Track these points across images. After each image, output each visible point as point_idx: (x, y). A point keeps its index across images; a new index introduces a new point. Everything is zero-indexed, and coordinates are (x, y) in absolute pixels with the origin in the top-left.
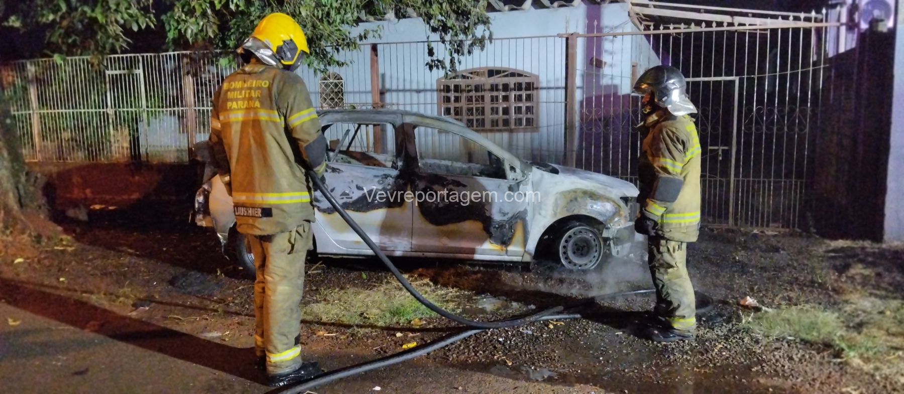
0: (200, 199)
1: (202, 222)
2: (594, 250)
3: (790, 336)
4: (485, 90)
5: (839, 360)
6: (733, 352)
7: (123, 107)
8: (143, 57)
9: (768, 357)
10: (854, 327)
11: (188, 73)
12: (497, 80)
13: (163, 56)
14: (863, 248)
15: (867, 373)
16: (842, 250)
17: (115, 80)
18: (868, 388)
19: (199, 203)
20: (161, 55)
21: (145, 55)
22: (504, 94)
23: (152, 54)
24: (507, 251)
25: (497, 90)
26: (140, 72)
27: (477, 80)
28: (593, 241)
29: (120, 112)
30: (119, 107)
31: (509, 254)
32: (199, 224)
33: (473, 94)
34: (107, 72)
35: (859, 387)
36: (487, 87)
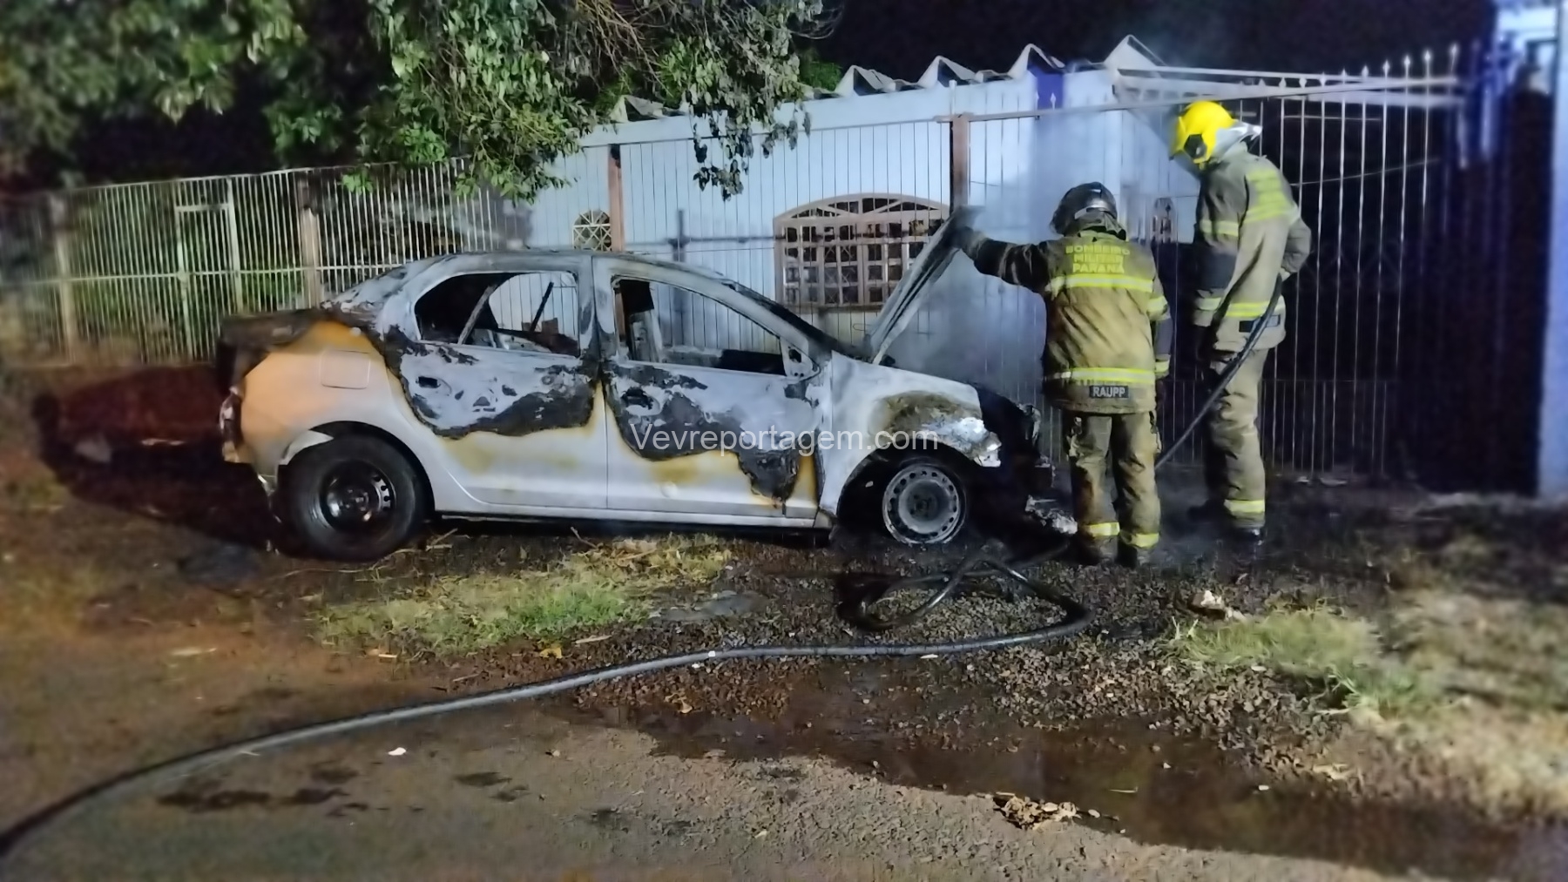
0: (228, 412)
1: (231, 454)
2: (951, 507)
3: (1260, 664)
4: (858, 236)
5: (1333, 712)
6: (1130, 692)
7: (204, 269)
8: (233, 180)
9: (1195, 703)
10: (1398, 650)
11: (306, 207)
12: (879, 217)
13: (265, 178)
14: (1495, 510)
15: (1380, 739)
16: (1454, 510)
17: (191, 222)
18: (1370, 768)
19: (226, 420)
20: (262, 176)
21: (237, 176)
22: (891, 241)
23: (248, 176)
24: (784, 509)
25: (879, 235)
26: (229, 207)
27: (845, 218)
28: (948, 492)
29: (198, 277)
30: (197, 270)
31: (788, 513)
32: (228, 458)
33: (837, 242)
34: (177, 209)
35: (1352, 766)
36: (862, 229)
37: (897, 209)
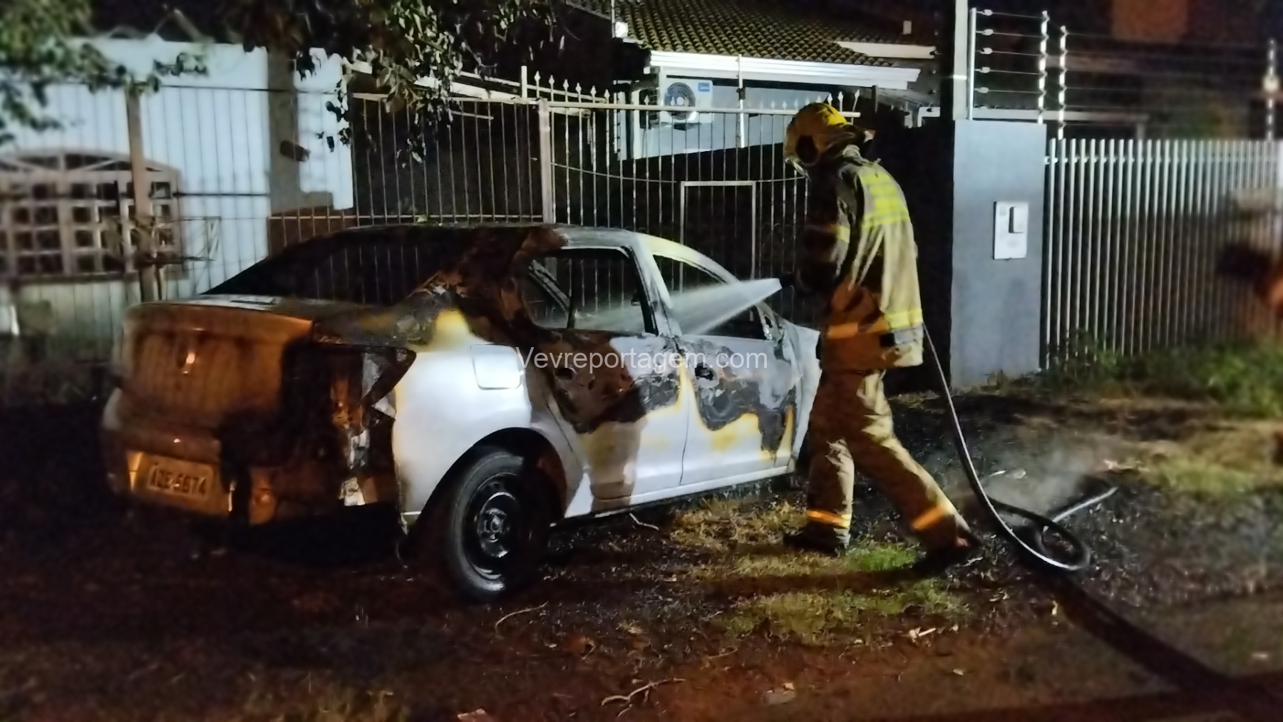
12: (91, 177)
19: (359, 450)
22: (103, 203)
24: (775, 460)
25: (89, 196)
27: (40, 175)
31: (776, 463)
32: (349, 500)
33: (29, 202)
36: (62, 188)
37: (111, 168)
